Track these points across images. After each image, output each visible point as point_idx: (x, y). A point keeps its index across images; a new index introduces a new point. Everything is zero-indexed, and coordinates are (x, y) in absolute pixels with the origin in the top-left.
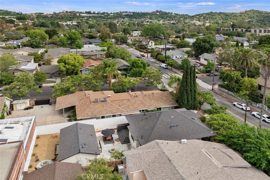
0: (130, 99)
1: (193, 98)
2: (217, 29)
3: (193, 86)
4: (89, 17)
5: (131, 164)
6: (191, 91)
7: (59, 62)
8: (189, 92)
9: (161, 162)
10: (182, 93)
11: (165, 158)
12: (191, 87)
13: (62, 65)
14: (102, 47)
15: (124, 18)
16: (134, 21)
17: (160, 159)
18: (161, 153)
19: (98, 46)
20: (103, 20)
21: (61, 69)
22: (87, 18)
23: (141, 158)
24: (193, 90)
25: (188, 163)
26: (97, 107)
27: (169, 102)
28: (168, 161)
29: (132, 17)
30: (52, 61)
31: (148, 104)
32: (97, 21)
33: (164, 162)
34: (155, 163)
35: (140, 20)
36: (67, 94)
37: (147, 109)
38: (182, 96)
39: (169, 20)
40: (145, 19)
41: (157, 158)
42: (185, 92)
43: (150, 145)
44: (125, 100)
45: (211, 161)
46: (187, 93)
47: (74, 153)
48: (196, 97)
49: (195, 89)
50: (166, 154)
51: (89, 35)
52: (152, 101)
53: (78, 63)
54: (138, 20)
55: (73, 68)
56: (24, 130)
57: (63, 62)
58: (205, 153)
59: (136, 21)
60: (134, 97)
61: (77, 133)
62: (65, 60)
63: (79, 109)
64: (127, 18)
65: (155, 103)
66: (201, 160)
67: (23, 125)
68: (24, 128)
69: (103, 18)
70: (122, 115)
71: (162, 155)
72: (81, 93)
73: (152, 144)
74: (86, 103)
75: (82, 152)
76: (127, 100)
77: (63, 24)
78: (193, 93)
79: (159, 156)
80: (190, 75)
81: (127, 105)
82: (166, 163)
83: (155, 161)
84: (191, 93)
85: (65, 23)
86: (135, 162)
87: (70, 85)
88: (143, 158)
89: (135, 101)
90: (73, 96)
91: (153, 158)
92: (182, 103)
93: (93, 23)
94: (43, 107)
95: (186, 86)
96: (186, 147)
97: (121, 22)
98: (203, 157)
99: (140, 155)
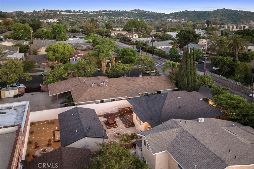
0: (129, 83)
1: (193, 80)
2: (193, 25)
3: (193, 68)
4: (69, 16)
5: (152, 144)
6: (191, 73)
7: (47, 51)
8: (189, 75)
9: (185, 141)
10: (182, 75)
11: (189, 137)
12: (191, 69)
13: (51, 54)
14: (87, 39)
15: (103, 16)
16: (113, 19)
17: (183, 138)
18: (183, 132)
19: (83, 39)
20: (83, 18)
21: (50, 58)
22: (67, 16)
23: (162, 138)
24: (193, 73)
25: (215, 141)
26: (95, 91)
27: (168, 86)
28: (193, 139)
29: (111, 15)
30: (39, 51)
31: (147, 88)
32: (77, 19)
33: (189, 141)
34: (178, 142)
35: (119, 18)
36: (59, 81)
37: (147, 92)
38: (182, 79)
39: (146, 18)
40: (123, 17)
41: (180, 137)
42: (185, 75)
43: (167, 125)
44: (123, 84)
45: (236, 139)
46: (187, 76)
47: (79, 137)
48: (196, 80)
49: (195, 71)
50: (189, 132)
51: (72, 30)
52: (151, 85)
53: (67, 52)
54: (117, 18)
55: (63, 56)
56: (18, 115)
57: (52, 51)
58: (227, 130)
59: (116, 19)
60: (132, 81)
61: (79, 117)
62: (54, 48)
63: (75, 94)
64: (106, 16)
65: (154, 86)
66: (226, 137)
67: (16, 110)
68: (18, 113)
69: (83, 16)
70: (122, 99)
71: (185, 134)
72: (75, 79)
73: (169, 123)
74: (82, 88)
75: (88, 136)
76: (125, 84)
77: (44, 21)
78: (193, 75)
79: (181, 135)
80: (190, 57)
81: (126, 89)
82: (191, 141)
83: (178, 141)
84: (191, 75)
85: (46, 21)
86: (157, 142)
87: (62, 71)
88: (164, 138)
89: (133, 85)
90: (67, 82)
91: (175, 137)
92: (183, 86)
93: (73, 21)
94: (33, 94)
95: (186, 68)
96: (204, 125)
97: (100, 20)
98: (227, 135)
99: (160, 135)
